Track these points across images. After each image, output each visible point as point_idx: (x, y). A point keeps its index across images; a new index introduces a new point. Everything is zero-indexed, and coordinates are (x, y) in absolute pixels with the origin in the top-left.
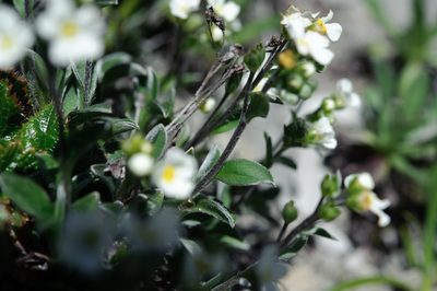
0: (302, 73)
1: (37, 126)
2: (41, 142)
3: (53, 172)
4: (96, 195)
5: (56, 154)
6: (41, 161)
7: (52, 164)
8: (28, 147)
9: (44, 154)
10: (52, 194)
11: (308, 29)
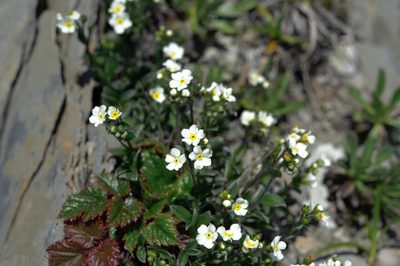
0: (294, 163)
1: (183, 181)
2: (185, 187)
3: (191, 201)
4: (209, 212)
5: (192, 193)
6: (186, 197)
7: (190, 198)
8: (180, 190)
9: (187, 194)
10: (192, 212)
11: (297, 142)
